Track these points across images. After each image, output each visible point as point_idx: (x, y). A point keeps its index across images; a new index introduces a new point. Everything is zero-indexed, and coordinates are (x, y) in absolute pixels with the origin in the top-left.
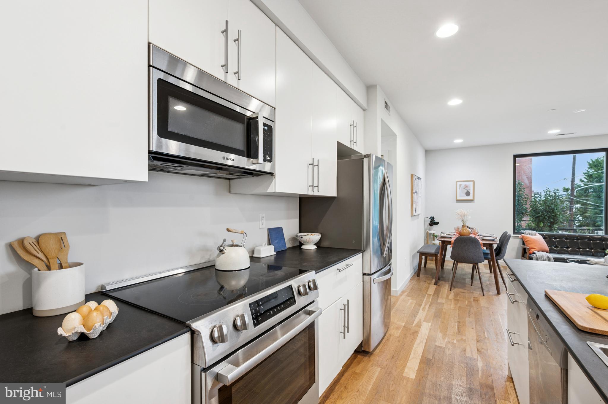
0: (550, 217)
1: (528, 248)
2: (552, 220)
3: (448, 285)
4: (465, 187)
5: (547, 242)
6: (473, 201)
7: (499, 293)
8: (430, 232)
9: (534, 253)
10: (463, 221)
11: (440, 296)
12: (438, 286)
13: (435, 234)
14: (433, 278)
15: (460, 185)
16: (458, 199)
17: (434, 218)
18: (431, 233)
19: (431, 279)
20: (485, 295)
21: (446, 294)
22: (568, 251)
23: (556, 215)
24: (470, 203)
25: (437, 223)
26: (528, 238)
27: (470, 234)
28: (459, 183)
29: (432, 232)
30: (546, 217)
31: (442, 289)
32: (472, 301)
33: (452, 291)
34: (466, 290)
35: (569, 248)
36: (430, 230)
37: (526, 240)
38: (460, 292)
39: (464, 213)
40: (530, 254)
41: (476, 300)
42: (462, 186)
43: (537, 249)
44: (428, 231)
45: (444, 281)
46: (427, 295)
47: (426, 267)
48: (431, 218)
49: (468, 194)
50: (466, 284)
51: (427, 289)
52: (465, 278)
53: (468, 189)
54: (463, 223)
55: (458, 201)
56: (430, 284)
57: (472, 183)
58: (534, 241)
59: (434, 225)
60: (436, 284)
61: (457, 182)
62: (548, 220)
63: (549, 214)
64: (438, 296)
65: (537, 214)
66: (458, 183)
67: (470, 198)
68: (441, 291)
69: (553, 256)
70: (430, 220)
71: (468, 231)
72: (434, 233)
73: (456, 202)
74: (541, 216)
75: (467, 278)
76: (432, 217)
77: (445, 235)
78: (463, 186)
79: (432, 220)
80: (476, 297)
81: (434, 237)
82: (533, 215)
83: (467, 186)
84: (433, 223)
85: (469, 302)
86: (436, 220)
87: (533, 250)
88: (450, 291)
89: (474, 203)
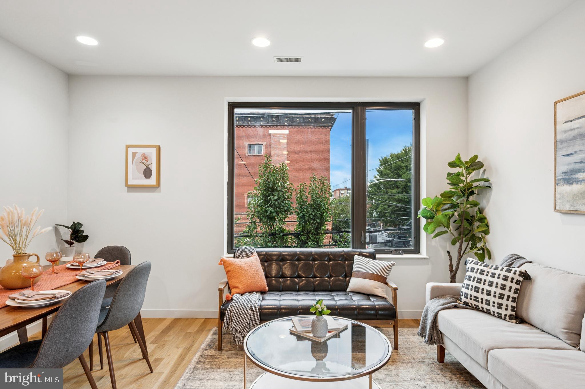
4: (143, 160)
5: (266, 270)
6: (158, 189)
15: (134, 154)
16: (131, 182)
23: (323, 212)
24: (152, 192)
28: (131, 150)
30: (311, 216)
40: (225, 302)
48: (73, 227)
49: (147, 173)
53: (148, 163)
55: (132, 188)
57: (154, 151)
61: (128, 147)
63: (316, 211)
66: (129, 149)
67: (152, 181)
69: (259, 304)
70: (70, 231)
73: (128, 192)
76: (74, 223)
78: (138, 156)
82: (299, 214)
83: (146, 158)
84: (76, 237)
89: (160, 192)
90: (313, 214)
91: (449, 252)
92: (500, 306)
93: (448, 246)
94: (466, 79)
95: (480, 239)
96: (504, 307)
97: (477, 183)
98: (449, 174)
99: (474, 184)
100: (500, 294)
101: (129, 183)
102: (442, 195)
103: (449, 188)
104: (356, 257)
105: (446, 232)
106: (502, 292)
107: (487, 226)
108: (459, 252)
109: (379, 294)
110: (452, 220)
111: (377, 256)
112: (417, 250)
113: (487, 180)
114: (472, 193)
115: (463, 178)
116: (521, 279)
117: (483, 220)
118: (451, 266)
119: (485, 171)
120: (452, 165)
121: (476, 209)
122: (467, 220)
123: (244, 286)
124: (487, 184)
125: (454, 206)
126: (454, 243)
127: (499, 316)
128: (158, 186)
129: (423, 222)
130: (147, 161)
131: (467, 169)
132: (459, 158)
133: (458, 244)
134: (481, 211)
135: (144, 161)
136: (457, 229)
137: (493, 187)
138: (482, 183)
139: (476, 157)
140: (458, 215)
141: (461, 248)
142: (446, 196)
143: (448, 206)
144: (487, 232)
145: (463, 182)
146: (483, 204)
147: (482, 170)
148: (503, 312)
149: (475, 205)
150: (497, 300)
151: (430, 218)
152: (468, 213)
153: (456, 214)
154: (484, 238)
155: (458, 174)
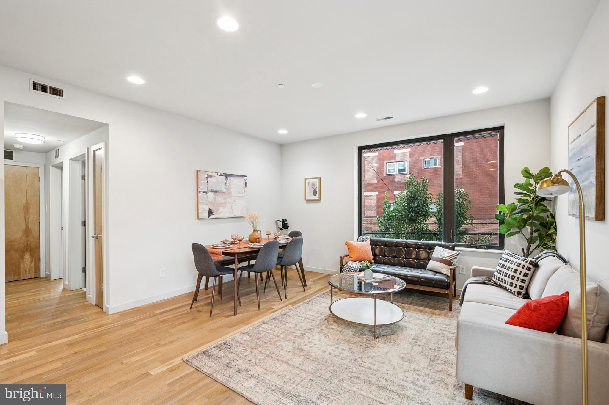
6: (320, 201)
9: (346, 264)
15: (309, 183)
16: (307, 198)
24: (318, 203)
25: (287, 227)
28: (307, 181)
48: (283, 221)
49: (315, 193)
53: (315, 187)
55: (308, 201)
57: (317, 180)
61: (306, 179)
67: (317, 197)
70: (282, 223)
73: (306, 203)
76: (284, 219)
78: (310, 184)
83: (314, 184)
87: (349, 259)
89: (321, 203)
91: (523, 249)
92: (511, 284)
94: (549, 101)
96: (514, 285)
100: (513, 276)
101: (306, 199)
105: (518, 232)
106: (514, 274)
108: (528, 249)
109: (444, 273)
111: (456, 248)
112: (502, 246)
114: (543, 200)
123: (356, 257)
125: (523, 211)
126: (529, 242)
127: (510, 292)
128: (319, 200)
130: (314, 186)
131: (535, 179)
141: (529, 246)
148: (513, 289)
150: (510, 280)
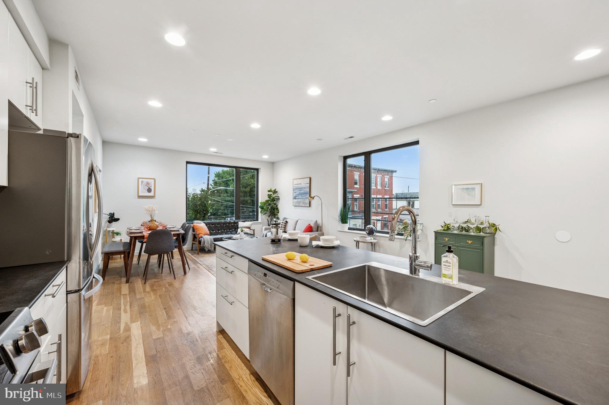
0: (203, 210)
1: (198, 234)
2: (205, 212)
3: (140, 279)
5: (208, 227)
6: (154, 198)
7: (185, 273)
8: (109, 229)
9: (202, 237)
10: (151, 215)
11: (137, 292)
12: (130, 283)
13: (115, 231)
14: (121, 277)
15: (142, 182)
16: (140, 194)
17: (113, 214)
18: (110, 231)
19: (120, 278)
20: (176, 278)
21: (142, 288)
22: (219, 233)
23: (207, 208)
24: (152, 199)
25: (117, 220)
26: (197, 226)
27: (158, 227)
28: (140, 180)
29: (111, 229)
30: (202, 210)
31: (136, 285)
32: (168, 286)
33: (147, 284)
34: (158, 278)
35: (220, 230)
36: (108, 227)
37: (196, 228)
38: (154, 282)
39: (153, 208)
40: (199, 238)
41: (171, 284)
42: (144, 183)
43: (203, 233)
44: (106, 229)
45: (135, 277)
46: (122, 296)
47: (108, 268)
48: (110, 215)
49: (149, 190)
50: (156, 273)
51: (120, 290)
52: (153, 269)
53: (150, 186)
54: (152, 218)
55: (140, 197)
56: (120, 284)
57: (153, 181)
58: (201, 228)
59: (114, 222)
60: (127, 282)
61: (139, 178)
62: (203, 212)
63: (203, 208)
64: (134, 293)
65: (196, 208)
66: (140, 179)
67: (152, 194)
68: (136, 287)
69: (212, 237)
70: (109, 216)
71: (156, 224)
72: (113, 231)
73: (138, 198)
74: (199, 209)
75: (154, 268)
76: (111, 213)
77: (133, 231)
79: (111, 216)
80: (170, 282)
81: (113, 235)
82: (193, 209)
83: (148, 183)
84: (112, 219)
85: (165, 288)
86: (116, 217)
87: (200, 235)
88: (145, 284)
89: (155, 198)
90: (203, 209)
91: (268, 220)
93: (267, 218)
94: (273, 163)
95: (277, 215)
97: (276, 198)
98: (268, 194)
99: (275, 198)
102: (266, 201)
103: (268, 199)
104: (239, 222)
105: (267, 213)
107: (279, 210)
108: (271, 219)
110: (269, 209)
112: (257, 220)
113: (279, 197)
114: (275, 200)
115: (272, 196)
116: (286, 222)
117: (277, 209)
118: (268, 224)
119: (278, 194)
120: (269, 191)
121: (275, 205)
122: (273, 209)
124: (278, 198)
125: (269, 205)
126: (269, 217)
128: (154, 196)
129: (260, 210)
131: (273, 193)
132: (271, 189)
133: (270, 217)
134: (277, 206)
135: (148, 185)
136: (270, 212)
137: (280, 199)
138: (277, 198)
139: (276, 189)
140: (271, 207)
141: (271, 218)
142: (267, 201)
143: (268, 204)
144: (278, 212)
145: (272, 197)
146: (278, 203)
147: (277, 193)
149: (275, 204)
151: (262, 208)
152: (273, 207)
153: (270, 207)
154: (277, 214)
155: (271, 194)
